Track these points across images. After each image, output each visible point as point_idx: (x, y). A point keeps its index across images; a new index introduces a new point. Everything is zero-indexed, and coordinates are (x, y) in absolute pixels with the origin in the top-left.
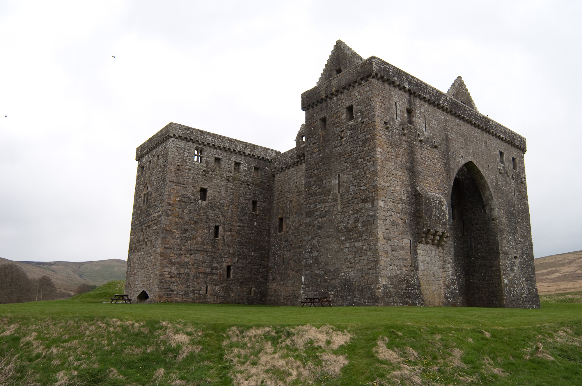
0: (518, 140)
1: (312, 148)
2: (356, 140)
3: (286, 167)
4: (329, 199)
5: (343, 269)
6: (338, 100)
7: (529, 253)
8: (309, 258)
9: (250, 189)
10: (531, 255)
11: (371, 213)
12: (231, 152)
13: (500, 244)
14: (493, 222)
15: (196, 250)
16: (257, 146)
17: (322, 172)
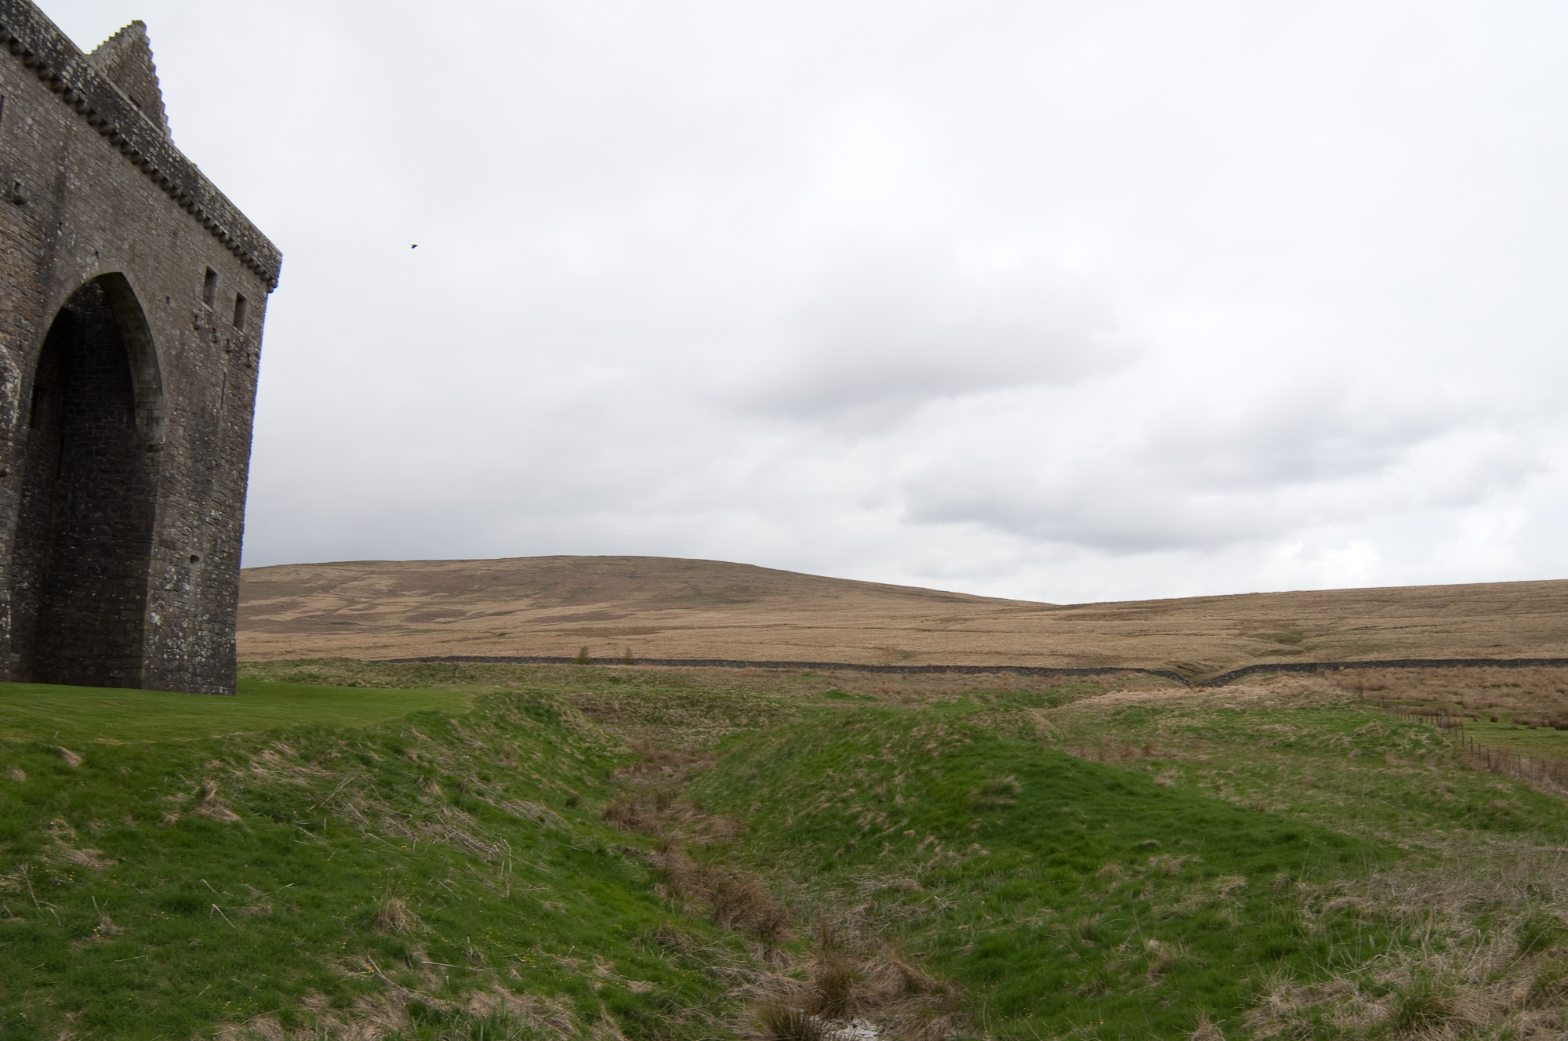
0: (261, 251)
7: (232, 551)
10: (235, 556)
13: (158, 517)
14: (150, 454)
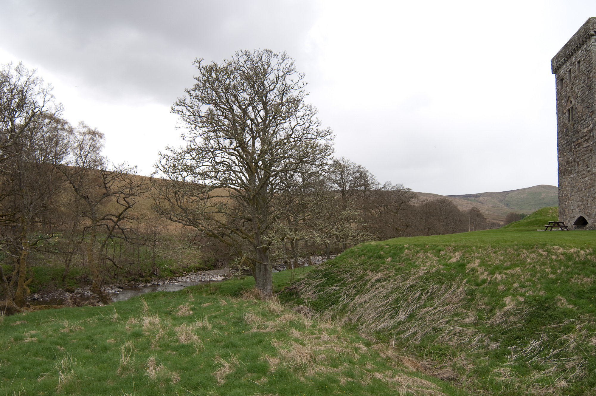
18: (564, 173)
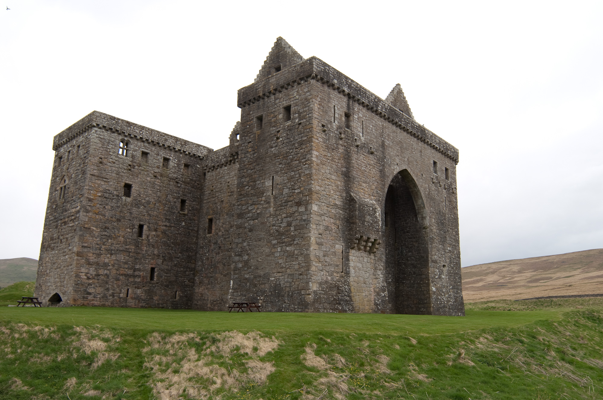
0: (451, 151)
1: (246, 147)
2: (292, 141)
3: (218, 166)
4: (261, 201)
5: (274, 273)
6: (276, 99)
7: (457, 262)
8: (239, 261)
9: (179, 187)
10: (458, 264)
11: (304, 217)
12: (160, 146)
13: (430, 252)
14: (424, 230)
15: (117, 250)
16: (188, 142)
17: (255, 172)
18: (47, 249)
